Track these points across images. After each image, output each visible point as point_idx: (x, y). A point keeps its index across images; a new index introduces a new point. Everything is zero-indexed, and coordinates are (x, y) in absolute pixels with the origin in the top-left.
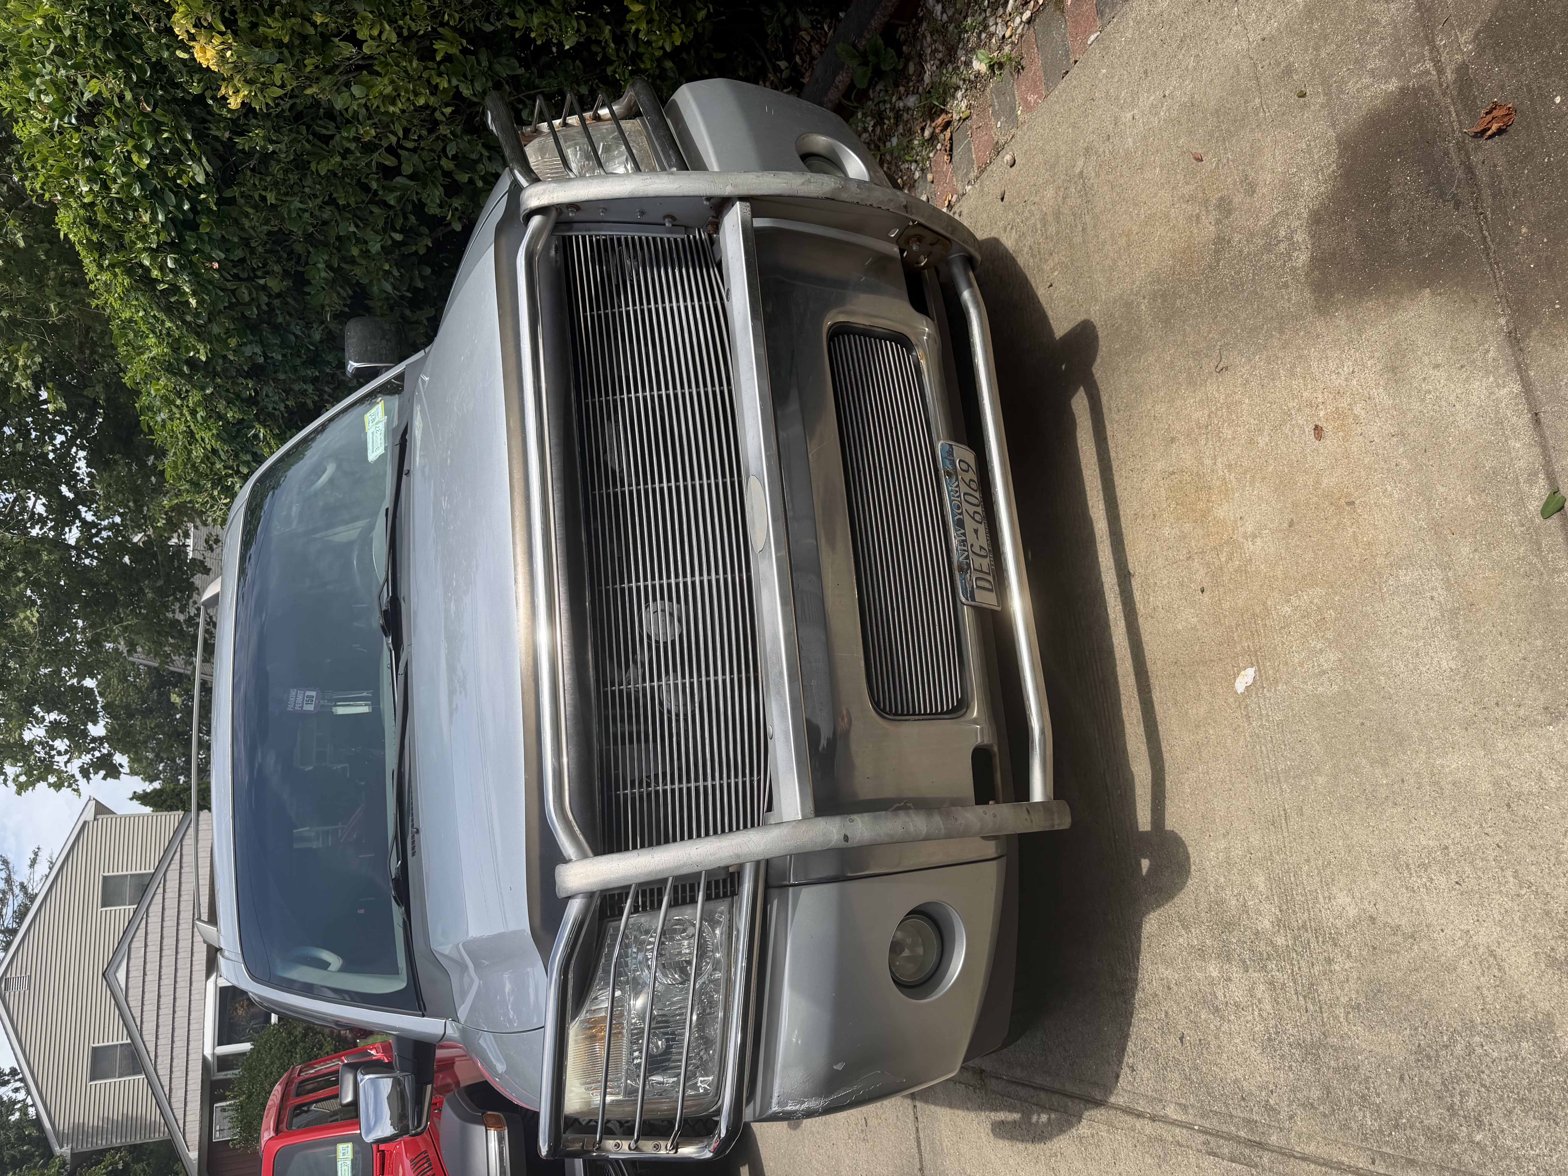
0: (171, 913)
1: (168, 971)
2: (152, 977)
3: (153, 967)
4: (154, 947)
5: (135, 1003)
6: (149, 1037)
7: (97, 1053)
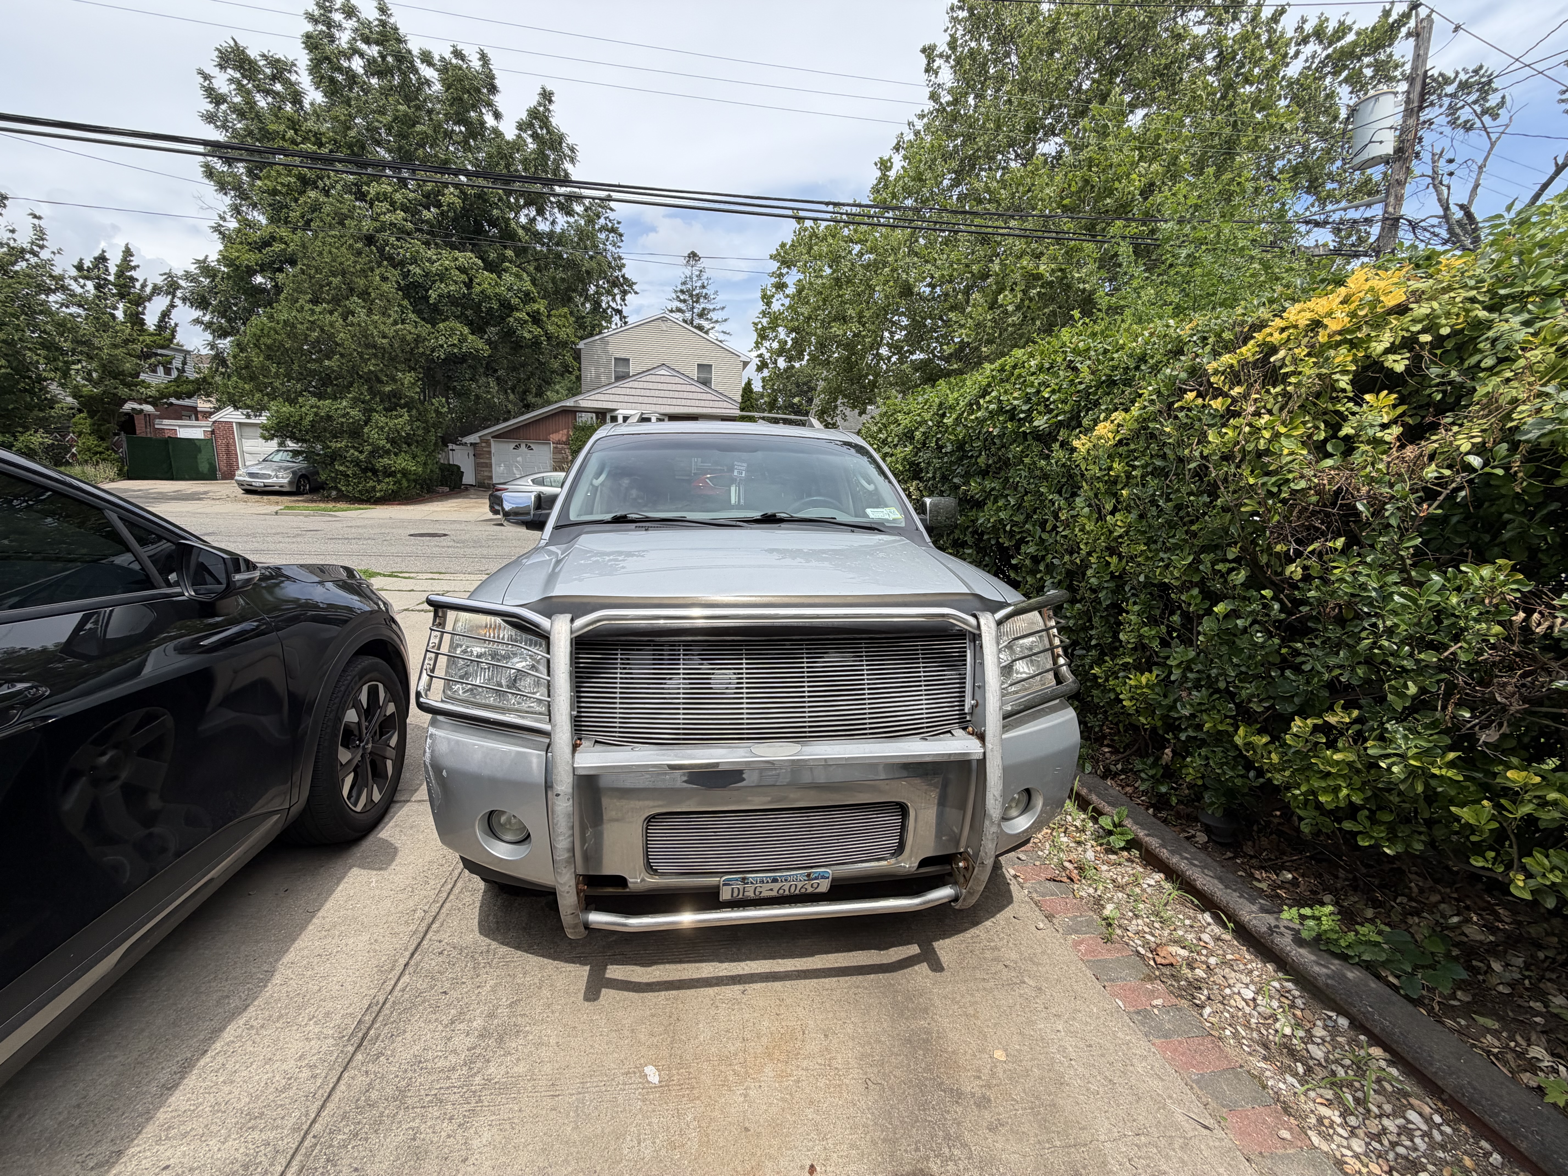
0: (691, 395)
1: (662, 394)
2: (660, 386)
3: (665, 387)
4: (674, 387)
5: (648, 378)
6: (631, 384)
7: (626, 361)
